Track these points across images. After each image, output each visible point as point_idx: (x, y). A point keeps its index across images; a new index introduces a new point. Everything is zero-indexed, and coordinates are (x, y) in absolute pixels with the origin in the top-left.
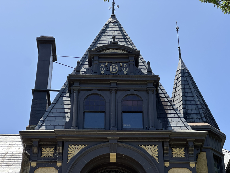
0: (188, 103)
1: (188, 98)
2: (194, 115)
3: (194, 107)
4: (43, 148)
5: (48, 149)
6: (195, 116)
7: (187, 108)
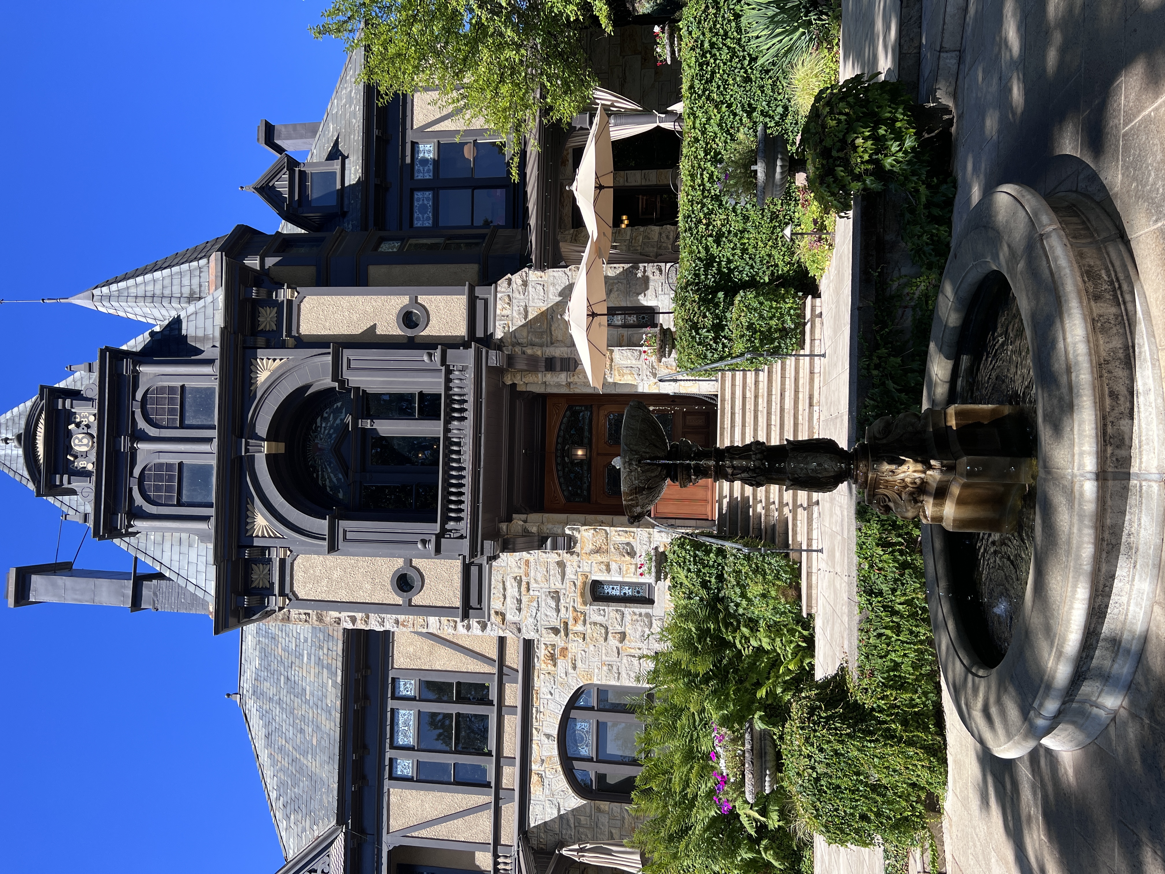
0: (167, 292)
1: (158, 292)
2: (193, 281)
3: (176, 282)
4: (253, 586)
5: (254, 576)
6: (195, 281)
7: (179, 295)
